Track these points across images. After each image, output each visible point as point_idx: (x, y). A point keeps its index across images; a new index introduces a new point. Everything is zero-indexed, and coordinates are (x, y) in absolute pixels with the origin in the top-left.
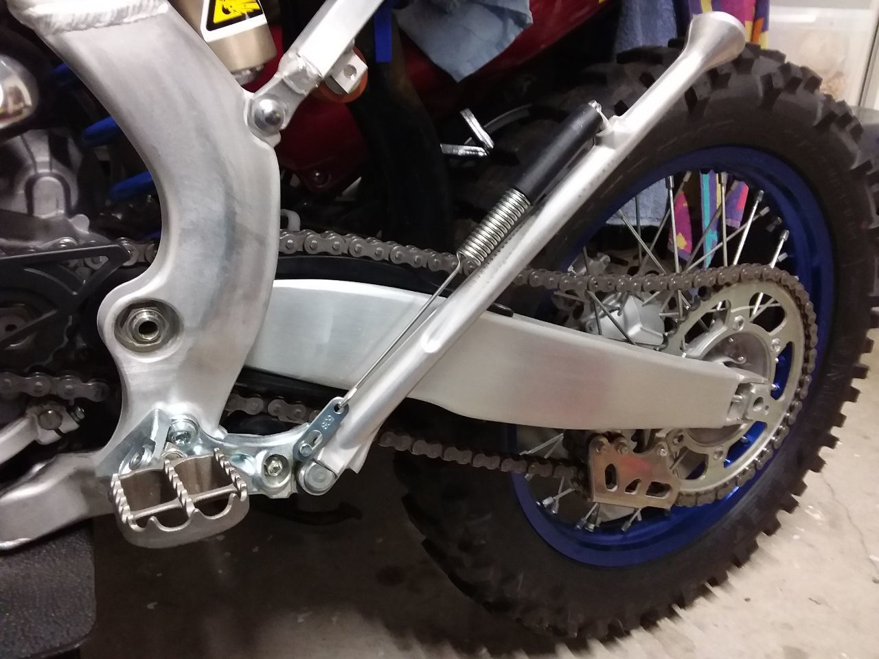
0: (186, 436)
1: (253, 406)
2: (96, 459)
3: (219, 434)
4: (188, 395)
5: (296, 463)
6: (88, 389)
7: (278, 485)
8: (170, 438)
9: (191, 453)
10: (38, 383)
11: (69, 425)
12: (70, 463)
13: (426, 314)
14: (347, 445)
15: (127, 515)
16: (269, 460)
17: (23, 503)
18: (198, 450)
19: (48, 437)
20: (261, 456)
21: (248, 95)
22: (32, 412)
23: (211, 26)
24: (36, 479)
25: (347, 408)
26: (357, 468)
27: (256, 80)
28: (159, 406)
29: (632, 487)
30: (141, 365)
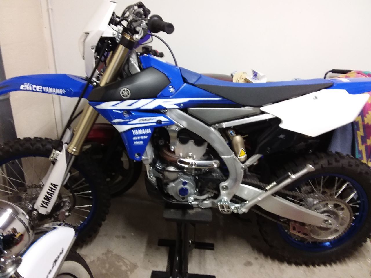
1: (234, 199)
2: (215, 201)
3: (229, 202)
4: (227, 197)
5: (238, 208)
6: (216, 192)
7: (235, 211)
8: (224, 201)
10: (211, 190)
11: (212, 195)
12: (212, 200)
13: (260, 194)
14: (245, 208)
15: (220, 209)
17: (205, 203)
18: (227, 204)
19: (210, 196)
20: (234, 206)
21: (242, 164)
22: (209, 193)
23: (239, 156)
24: (207, 201)
25: (246, 204)
26: (246, 212)
27: (243, 162)
28: (223, 197)
29: (299, 232)
30: (223, 192)
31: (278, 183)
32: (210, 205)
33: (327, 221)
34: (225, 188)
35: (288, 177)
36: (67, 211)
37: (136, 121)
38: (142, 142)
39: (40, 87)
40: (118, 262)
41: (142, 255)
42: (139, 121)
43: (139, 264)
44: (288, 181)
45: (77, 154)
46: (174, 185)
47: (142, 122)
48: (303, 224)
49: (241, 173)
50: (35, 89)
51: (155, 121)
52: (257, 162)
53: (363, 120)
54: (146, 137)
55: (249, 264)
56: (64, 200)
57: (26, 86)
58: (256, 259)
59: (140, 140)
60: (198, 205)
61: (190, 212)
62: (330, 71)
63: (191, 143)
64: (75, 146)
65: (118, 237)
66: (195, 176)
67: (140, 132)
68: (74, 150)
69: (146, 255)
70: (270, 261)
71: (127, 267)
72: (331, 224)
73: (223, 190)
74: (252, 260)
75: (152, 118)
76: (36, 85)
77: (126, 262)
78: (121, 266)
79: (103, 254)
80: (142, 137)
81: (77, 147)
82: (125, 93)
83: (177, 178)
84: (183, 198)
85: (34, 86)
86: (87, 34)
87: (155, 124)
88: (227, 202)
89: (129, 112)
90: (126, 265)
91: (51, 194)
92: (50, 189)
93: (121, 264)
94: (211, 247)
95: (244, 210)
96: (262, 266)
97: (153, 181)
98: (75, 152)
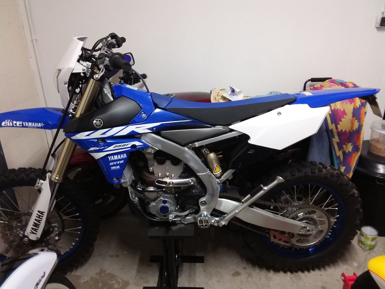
0: (206, 216)
1: (214, 213)
2: (196, 216)
3: (209, 216)
4: (206, 211)
5: (218, 222)
6: (197, 208)
7: (216, 224)
8: (204, 216)
9: (206, 218)
10: (191, 206)
11: (194, 211)
12: (193, 215)
13: (238, 206)
14: (225, 221)
15: (199, 224)
16: (215, 221)
17: (188, 219)
18: (207, 218)
19: (192, 212)
20: (214, 220)
21: (217, 180)
22: (190, 209)
23: (215, 173)
24: (189, 216)
25: (225, 217)
26: (226, 224)
27: (219, 178)
28: (203, 212)
29: (280, 240)
30: (202, 208)
31: (252, 196)
32: (192, 221)
33: (305, 227)
34: (203, 204)
35: (261, 189)
36: (56, 235)
37: (111, 148)
38: (118, 167)
39: (20, 123)
40: (111, 281)
41: (134, 272)
42: (114, 147)
43: (131, 281)
44: (262, 192)
45: (60, 182)
46: (155, 204)
47: (117, 148)
48: (283, 233)
49: (218, 188)
50: (16, 124)
51: (130, 146)
52: (232, 177)
53: (337, 128)
54: (122, 162)
55: (237, 274)
56: (53, 225)
57: (7, 122)
58: (245, 268)
59: (117, 165)
60: (180, 220)
61: (174, 228)
62: (309, 80)
63: (168, 163)
64: (57, 174)
65: (111, 256)
66: (175, 194)
67: (116, 157)
68: (57, 178)
69: (138, 271)
70: (257, 270)
71: (119, 285)
72: (309, 231)
73: (202, 206)
74: (240, 270)
75: (127, 143)
76: (17, 121)
77: (118, 279)
78: (113, 284)
79: (97, 274)
80: (118, 162)
81: (60, 175)
82: (98, 123)
83: (158, 197)
84: (165, 216)
85: (14, 122)
86: (60, 70)
87: (130, 149)
88: (207, 216)
89: (103, 140)
90: (118, 283)
91: (39, 221)
92: (38, 216)
93: (114, 282)
94: (201, 260)
95: (223, 223)
96: (250, 275)
97: (136, 202)
98: (58, 180)
